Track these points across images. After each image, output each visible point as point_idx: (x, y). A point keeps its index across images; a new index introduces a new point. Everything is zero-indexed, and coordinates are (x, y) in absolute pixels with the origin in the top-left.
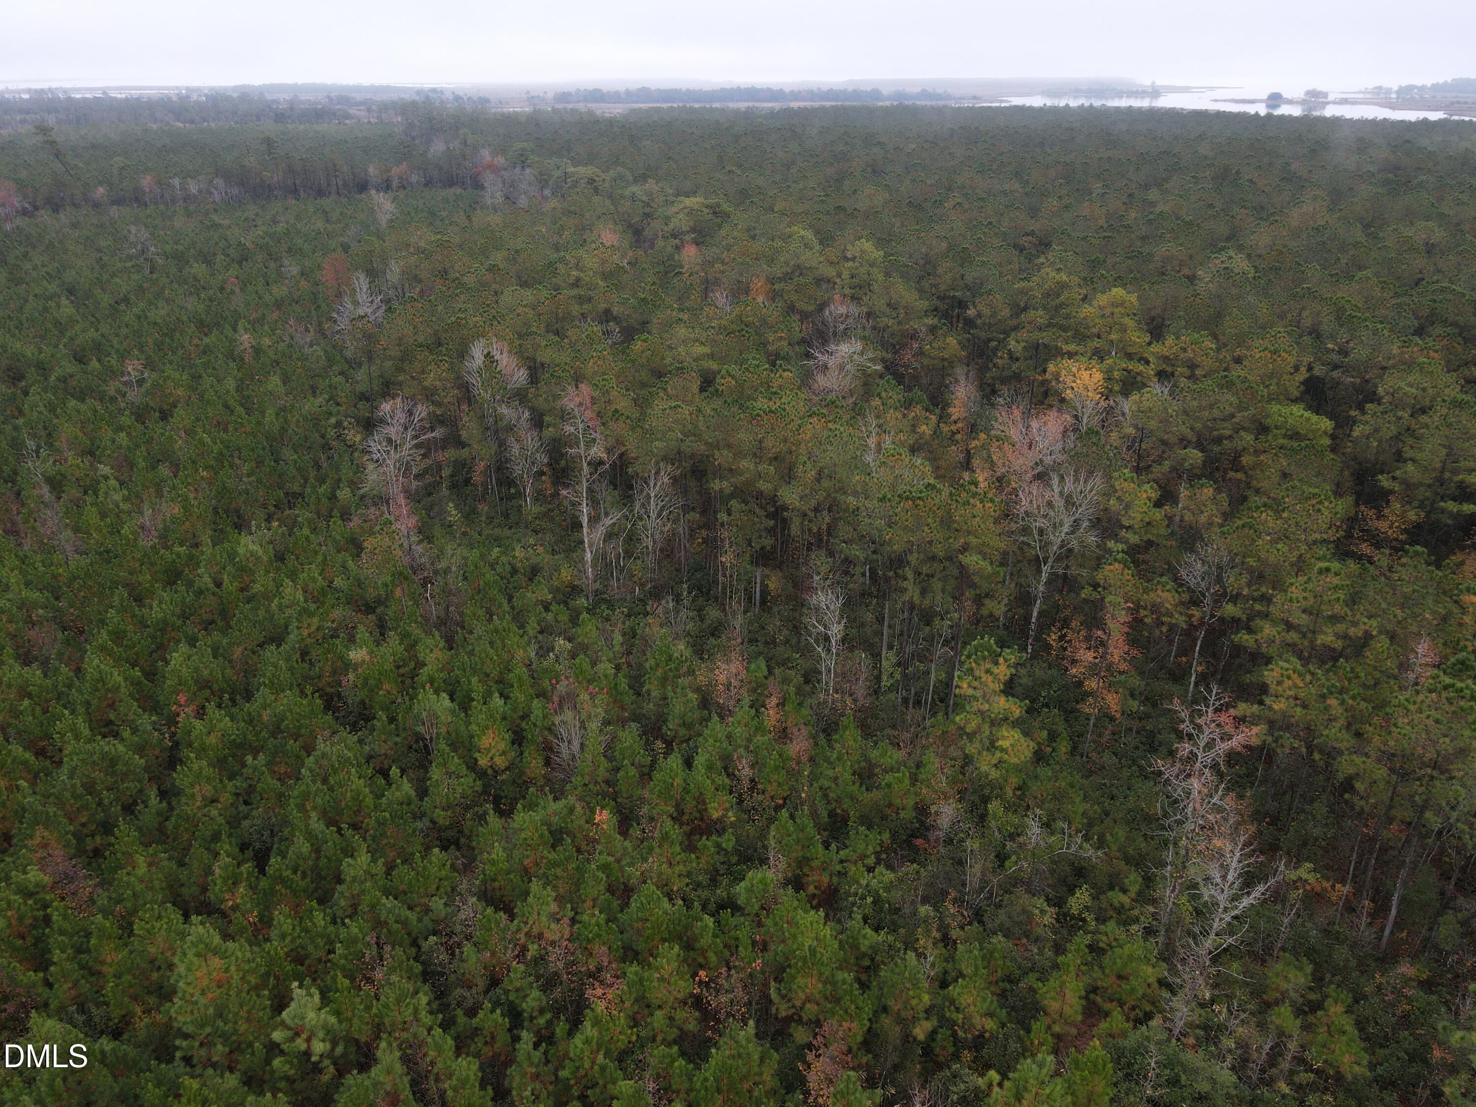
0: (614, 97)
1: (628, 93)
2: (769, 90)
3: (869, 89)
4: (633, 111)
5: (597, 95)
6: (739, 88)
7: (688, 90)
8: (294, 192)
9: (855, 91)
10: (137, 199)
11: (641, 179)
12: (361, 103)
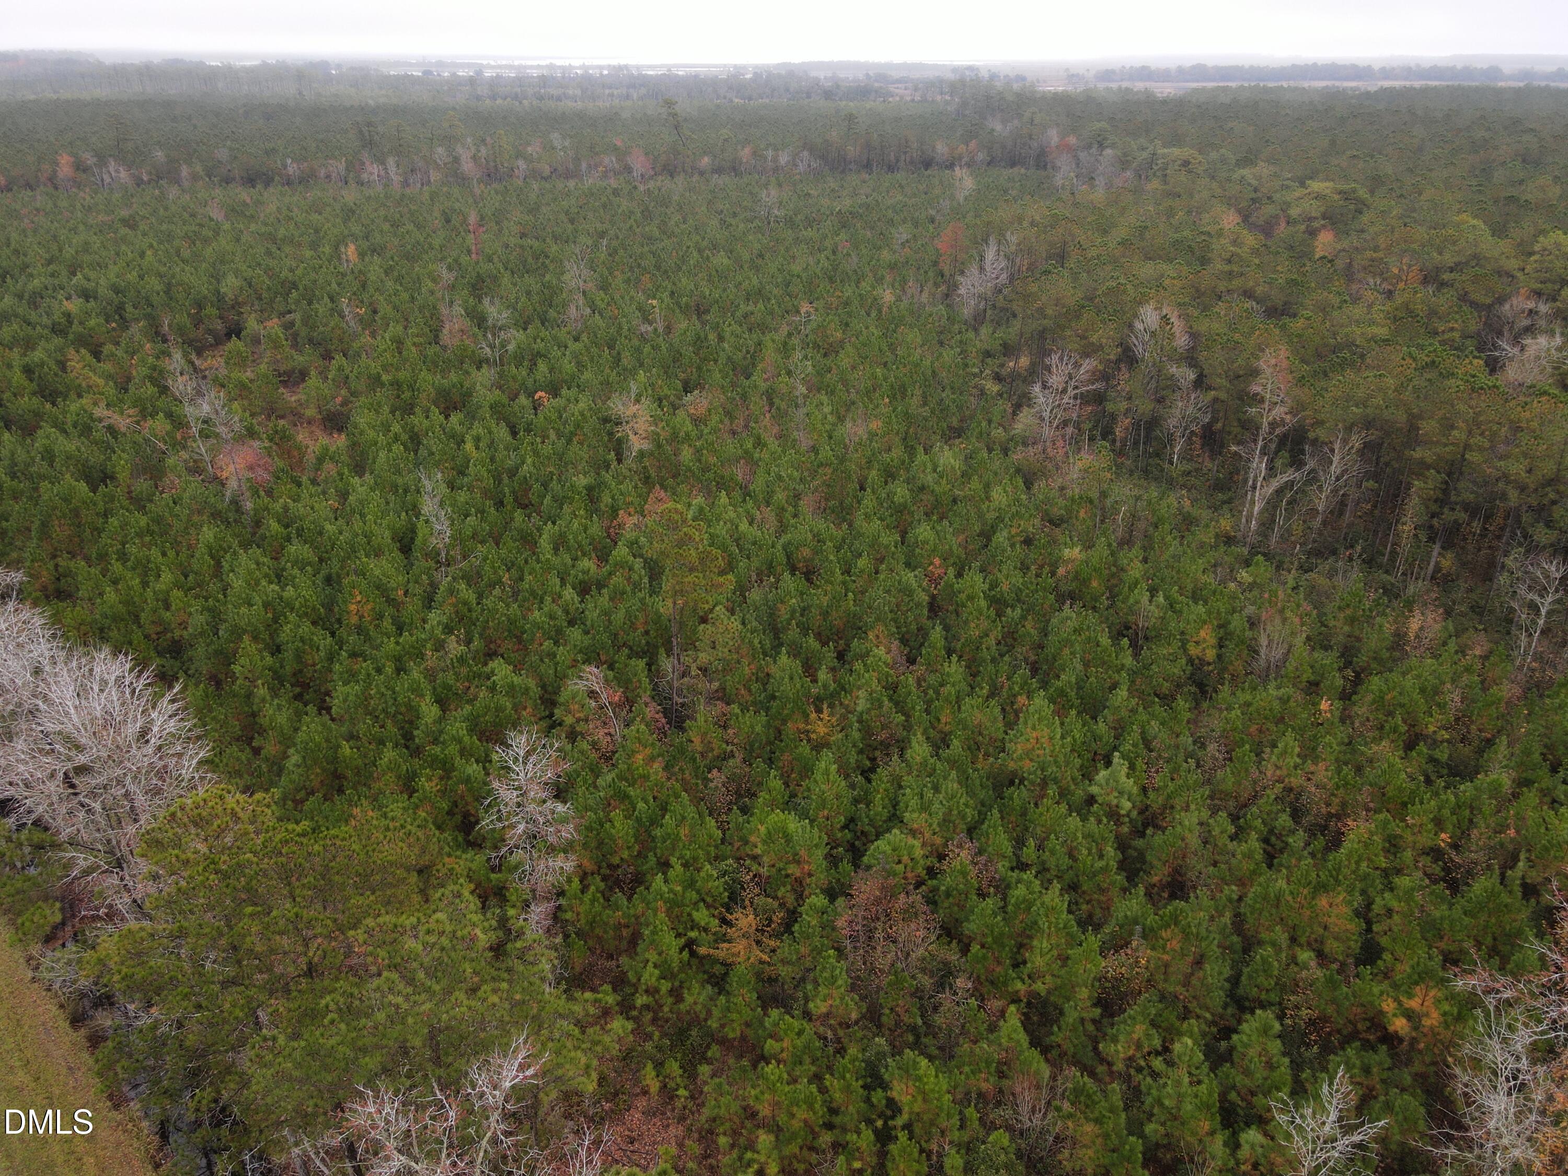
0: (1164, 75)
1: (1181, 71)
2: (1354, 66)
3: (1485, 66)
4: (1195, 90)
5: (1145, 73)
6: (1315, 64)
7: (1251, 67)
8: (868, 166)
9: (1466, 68)
10: (734, 169)
11: (1247, 161)
12: (899, 81)
